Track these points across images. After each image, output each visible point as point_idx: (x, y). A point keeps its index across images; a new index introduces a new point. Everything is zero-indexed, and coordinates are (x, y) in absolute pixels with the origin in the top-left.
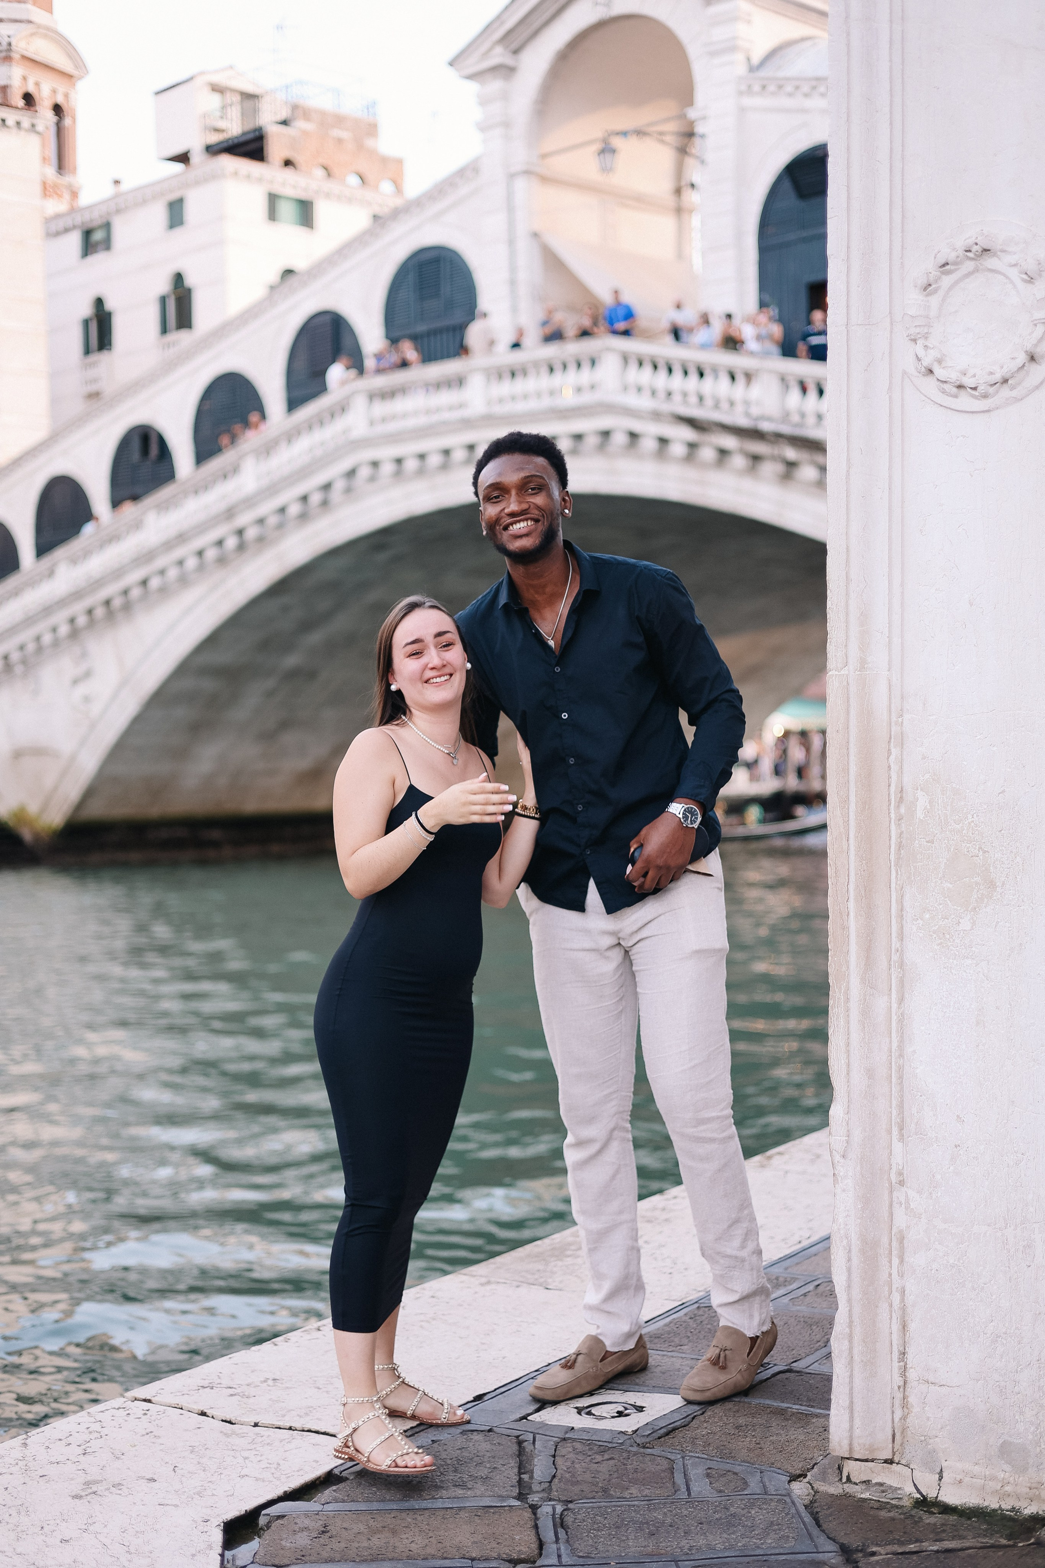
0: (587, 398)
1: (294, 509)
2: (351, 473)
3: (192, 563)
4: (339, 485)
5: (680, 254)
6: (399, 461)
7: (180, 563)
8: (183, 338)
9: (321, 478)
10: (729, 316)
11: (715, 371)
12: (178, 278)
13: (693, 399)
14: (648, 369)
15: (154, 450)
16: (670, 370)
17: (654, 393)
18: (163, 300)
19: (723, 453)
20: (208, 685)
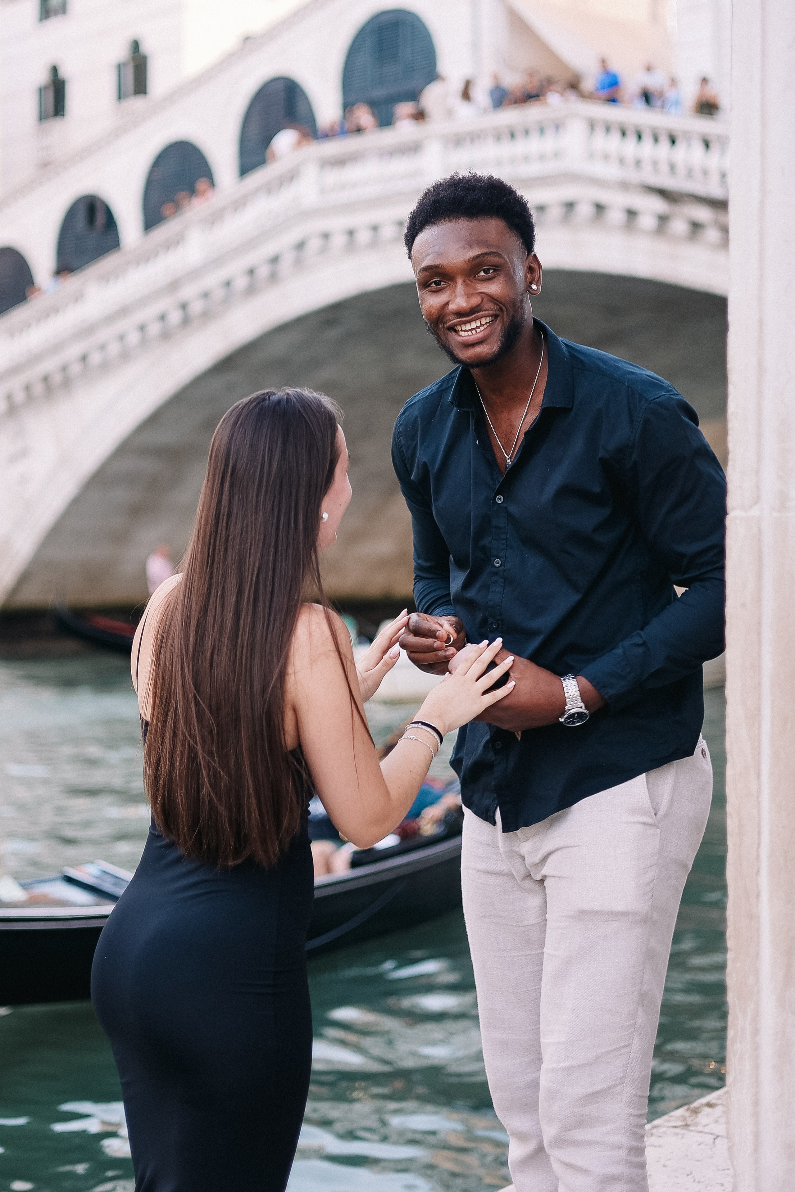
0: (551, 167)
1: (241, 283)
2: (300, 246)
3: (133, 338)
4: (288, 259)
5: (655, 17)
6: (351, 233)
7: (122, 338)
8: (137, 103)
9: (269, 249)
10: (705, 81)
11: (688, 136)
12: (136, 46)
13: (664, 168)
14: (616, 136)
15: (100, 219)
16: (640, 137)
17: (622, 161)
18: (119, 67)
19: (696, 226)
20: (149, 465)
